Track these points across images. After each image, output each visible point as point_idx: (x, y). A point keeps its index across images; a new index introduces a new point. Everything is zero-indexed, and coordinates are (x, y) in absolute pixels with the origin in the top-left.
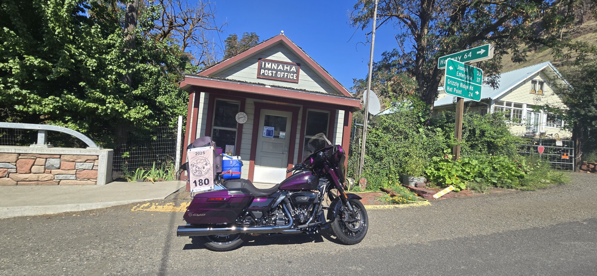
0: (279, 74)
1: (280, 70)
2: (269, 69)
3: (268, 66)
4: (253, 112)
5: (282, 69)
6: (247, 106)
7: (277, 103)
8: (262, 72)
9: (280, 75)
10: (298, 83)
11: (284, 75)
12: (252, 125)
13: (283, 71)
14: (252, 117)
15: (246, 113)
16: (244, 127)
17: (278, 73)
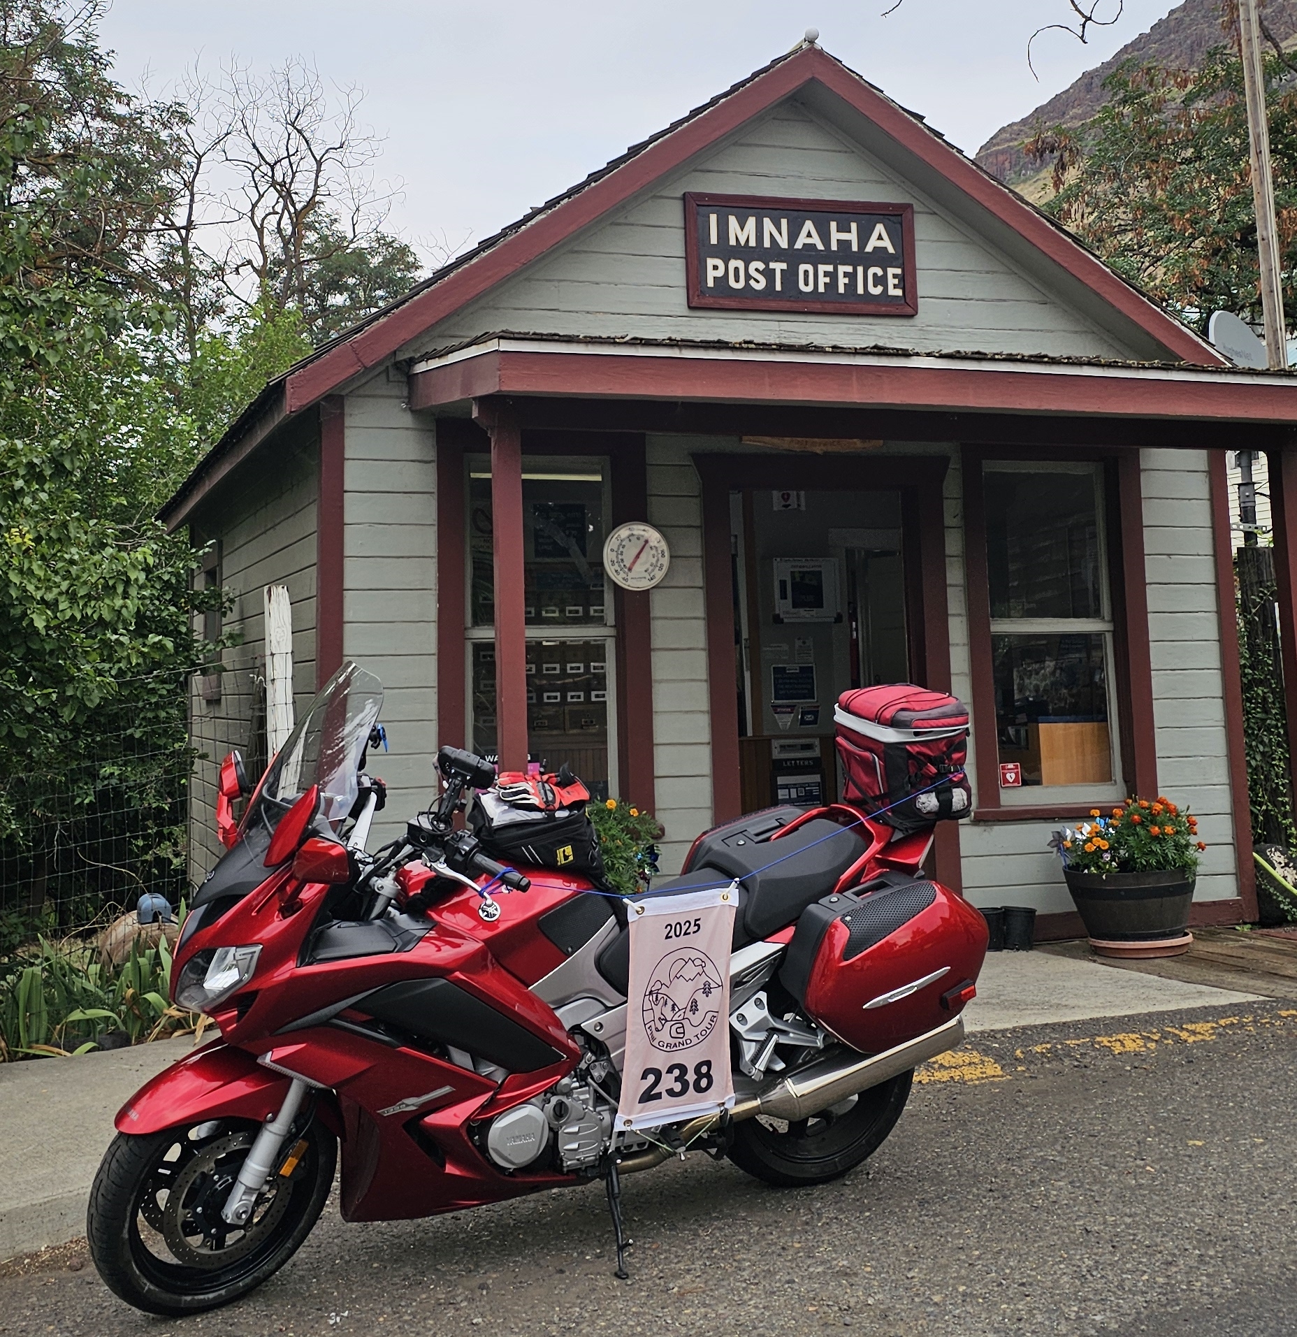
0: (806, 272)
1: (809, 255)
2: (746, 253)
3: (742, 232)
4: (691, 512)
5: (820, 247)
6: (658, 482)
7: (818, 446)
8: (711, 275)
9: (812, 278)
10: (911, 316)
11: (833, 276)
12: (700, 595)
13: (827, 257)
14: (693, 545)
15: (656, 527)
16: (658, 607)
17: (802, 267)
